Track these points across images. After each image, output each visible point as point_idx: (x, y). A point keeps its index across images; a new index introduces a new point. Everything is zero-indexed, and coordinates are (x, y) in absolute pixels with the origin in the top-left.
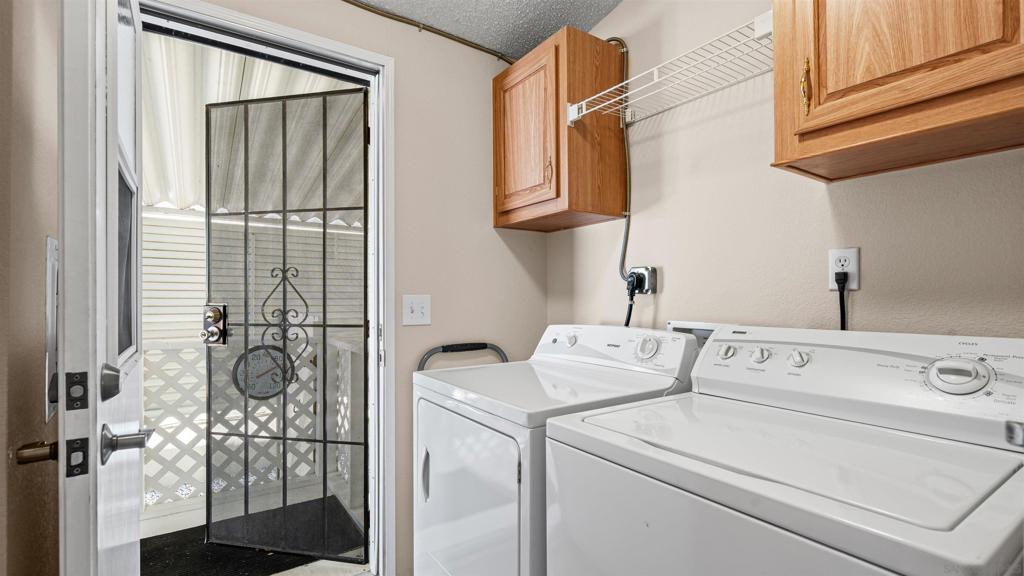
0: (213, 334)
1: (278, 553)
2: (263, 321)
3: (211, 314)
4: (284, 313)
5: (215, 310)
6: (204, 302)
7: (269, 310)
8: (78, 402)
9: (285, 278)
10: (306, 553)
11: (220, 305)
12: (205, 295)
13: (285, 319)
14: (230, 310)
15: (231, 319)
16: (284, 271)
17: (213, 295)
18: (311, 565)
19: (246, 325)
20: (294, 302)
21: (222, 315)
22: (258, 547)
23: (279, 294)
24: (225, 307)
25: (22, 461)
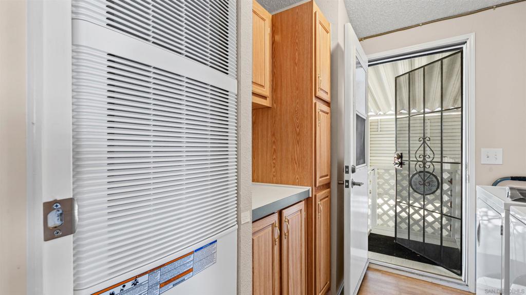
0: (397, 164)
1: (421, 256)
2: (416, 160)
3: (396, 156)
4: (424, 156)
5: (398, 155)
6: (395, 152)
7: (418, 156)
8: (347, 172)
9: (424, 142)
10: (432, 260)
11: (399, 152)
12: (395, 149)
13: (424, 159)
14: (404, 155)
15: (404, 159)
16: (424, 139)
17: (398, 149)
18: (434, 266)
19: (409, 161)
20: (428, 152)
21: (400, 157)
22: (413, 251)
23: (422, 149)
24: (401, 154)
25: (339, 184)
